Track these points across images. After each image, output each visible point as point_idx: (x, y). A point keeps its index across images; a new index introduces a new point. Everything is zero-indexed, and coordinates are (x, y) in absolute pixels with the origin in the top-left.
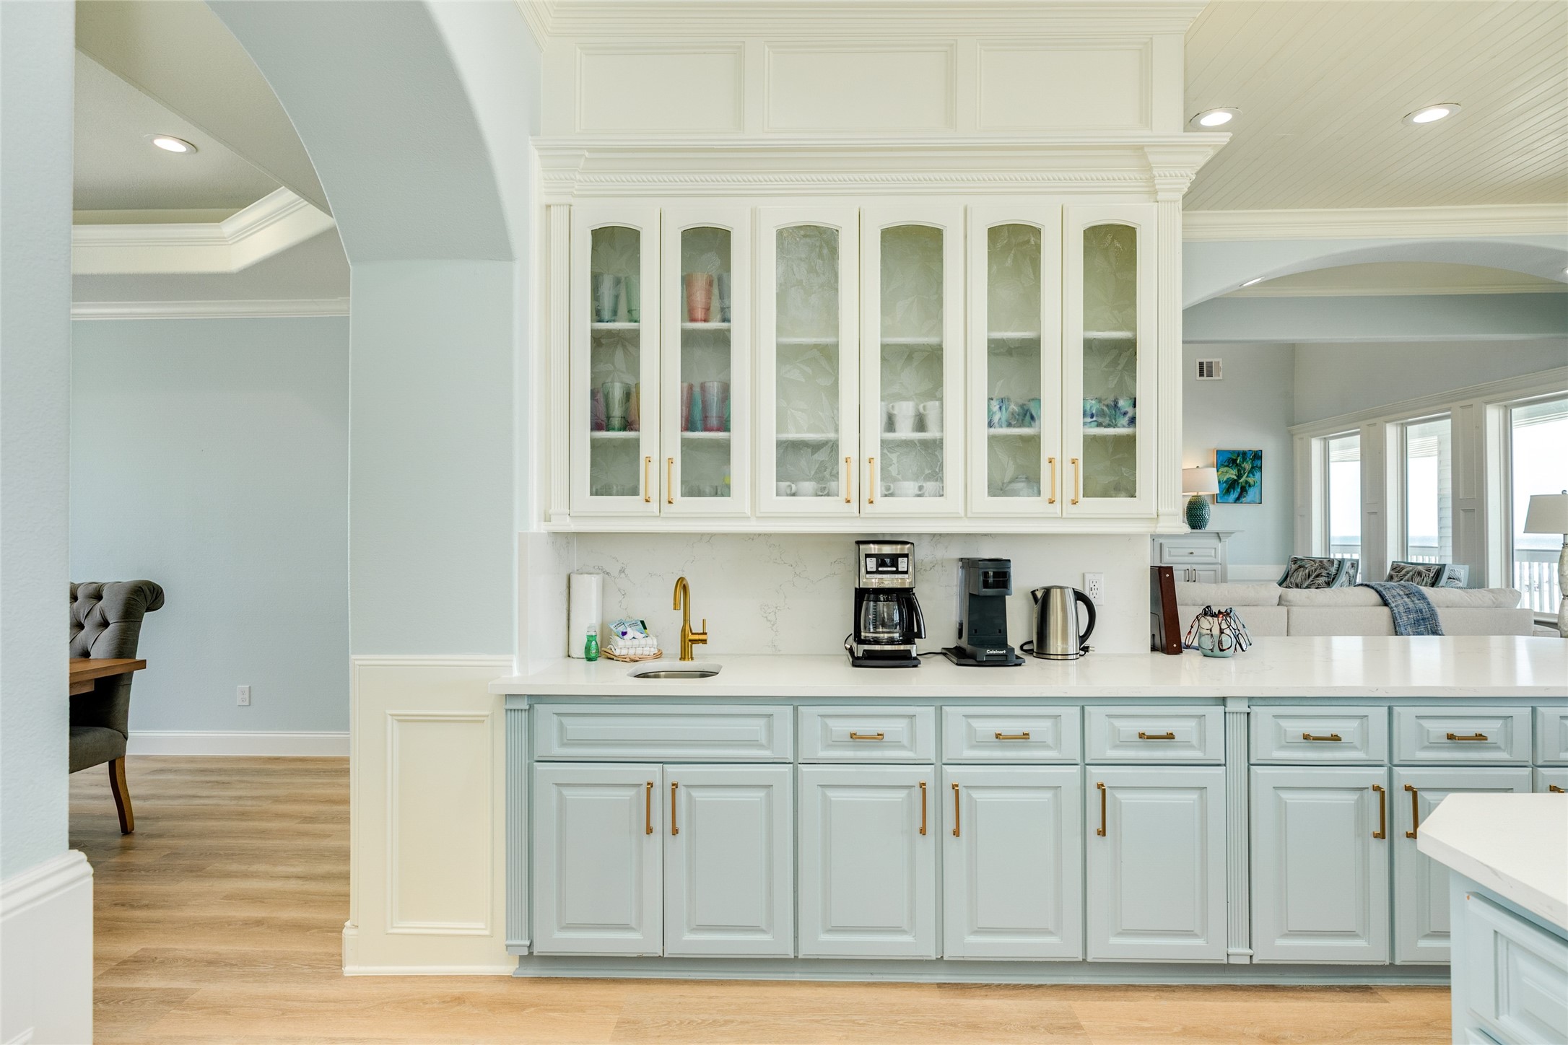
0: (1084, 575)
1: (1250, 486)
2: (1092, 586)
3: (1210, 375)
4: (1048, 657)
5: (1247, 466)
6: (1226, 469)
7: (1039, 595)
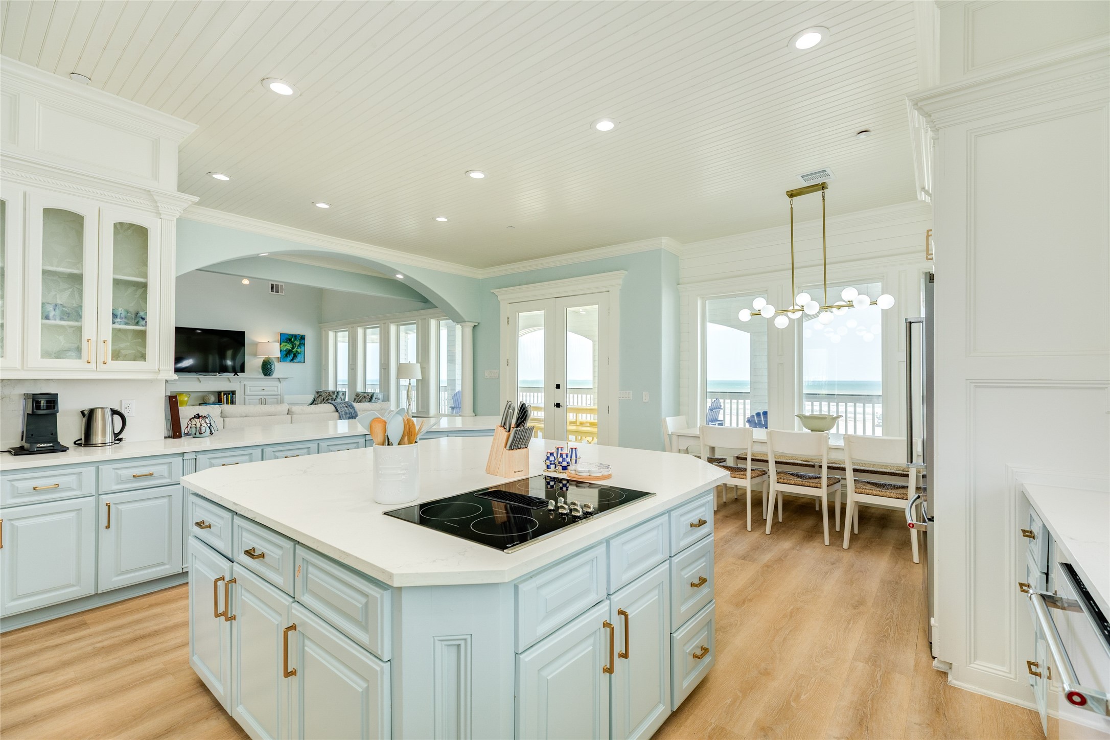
0: (121, 401)
1: (298, 353)
2: (126, 406)
3: (277, 291)
4: (92, 446)
5: (297, 343)
6: (285, 344)
7: (86, 412)
